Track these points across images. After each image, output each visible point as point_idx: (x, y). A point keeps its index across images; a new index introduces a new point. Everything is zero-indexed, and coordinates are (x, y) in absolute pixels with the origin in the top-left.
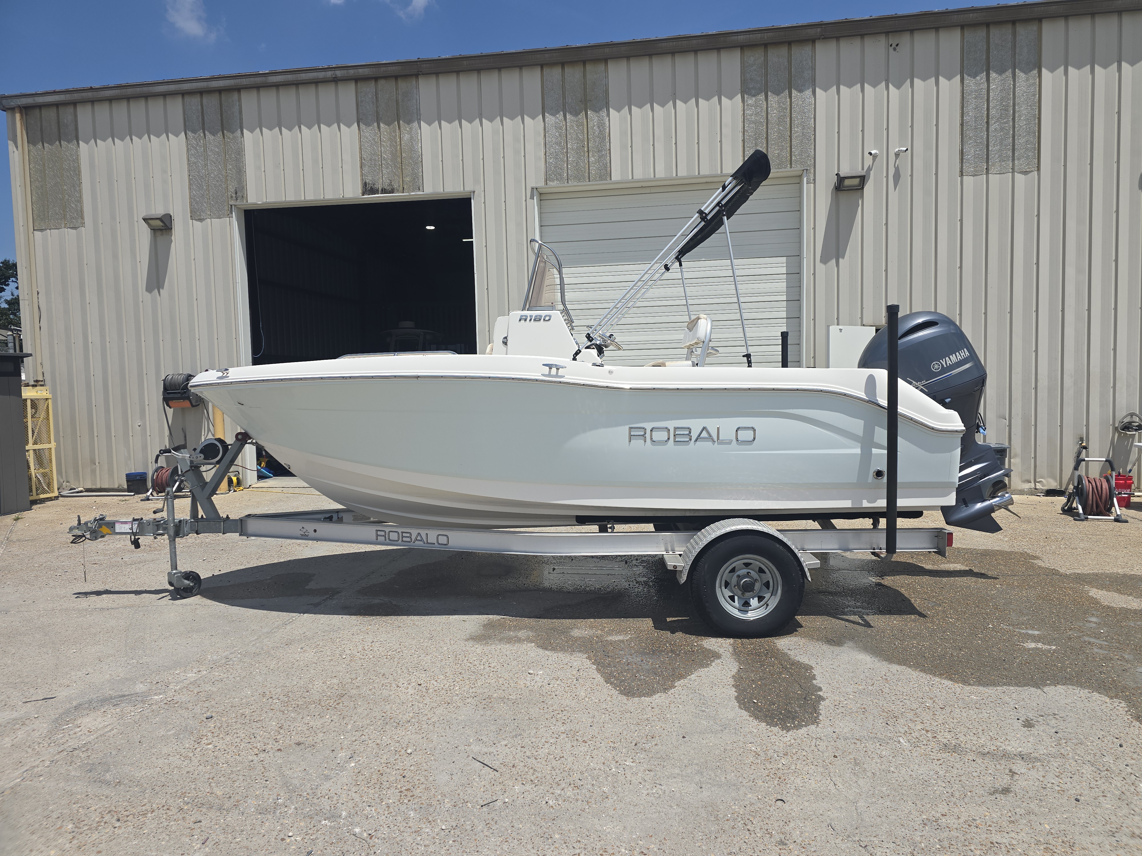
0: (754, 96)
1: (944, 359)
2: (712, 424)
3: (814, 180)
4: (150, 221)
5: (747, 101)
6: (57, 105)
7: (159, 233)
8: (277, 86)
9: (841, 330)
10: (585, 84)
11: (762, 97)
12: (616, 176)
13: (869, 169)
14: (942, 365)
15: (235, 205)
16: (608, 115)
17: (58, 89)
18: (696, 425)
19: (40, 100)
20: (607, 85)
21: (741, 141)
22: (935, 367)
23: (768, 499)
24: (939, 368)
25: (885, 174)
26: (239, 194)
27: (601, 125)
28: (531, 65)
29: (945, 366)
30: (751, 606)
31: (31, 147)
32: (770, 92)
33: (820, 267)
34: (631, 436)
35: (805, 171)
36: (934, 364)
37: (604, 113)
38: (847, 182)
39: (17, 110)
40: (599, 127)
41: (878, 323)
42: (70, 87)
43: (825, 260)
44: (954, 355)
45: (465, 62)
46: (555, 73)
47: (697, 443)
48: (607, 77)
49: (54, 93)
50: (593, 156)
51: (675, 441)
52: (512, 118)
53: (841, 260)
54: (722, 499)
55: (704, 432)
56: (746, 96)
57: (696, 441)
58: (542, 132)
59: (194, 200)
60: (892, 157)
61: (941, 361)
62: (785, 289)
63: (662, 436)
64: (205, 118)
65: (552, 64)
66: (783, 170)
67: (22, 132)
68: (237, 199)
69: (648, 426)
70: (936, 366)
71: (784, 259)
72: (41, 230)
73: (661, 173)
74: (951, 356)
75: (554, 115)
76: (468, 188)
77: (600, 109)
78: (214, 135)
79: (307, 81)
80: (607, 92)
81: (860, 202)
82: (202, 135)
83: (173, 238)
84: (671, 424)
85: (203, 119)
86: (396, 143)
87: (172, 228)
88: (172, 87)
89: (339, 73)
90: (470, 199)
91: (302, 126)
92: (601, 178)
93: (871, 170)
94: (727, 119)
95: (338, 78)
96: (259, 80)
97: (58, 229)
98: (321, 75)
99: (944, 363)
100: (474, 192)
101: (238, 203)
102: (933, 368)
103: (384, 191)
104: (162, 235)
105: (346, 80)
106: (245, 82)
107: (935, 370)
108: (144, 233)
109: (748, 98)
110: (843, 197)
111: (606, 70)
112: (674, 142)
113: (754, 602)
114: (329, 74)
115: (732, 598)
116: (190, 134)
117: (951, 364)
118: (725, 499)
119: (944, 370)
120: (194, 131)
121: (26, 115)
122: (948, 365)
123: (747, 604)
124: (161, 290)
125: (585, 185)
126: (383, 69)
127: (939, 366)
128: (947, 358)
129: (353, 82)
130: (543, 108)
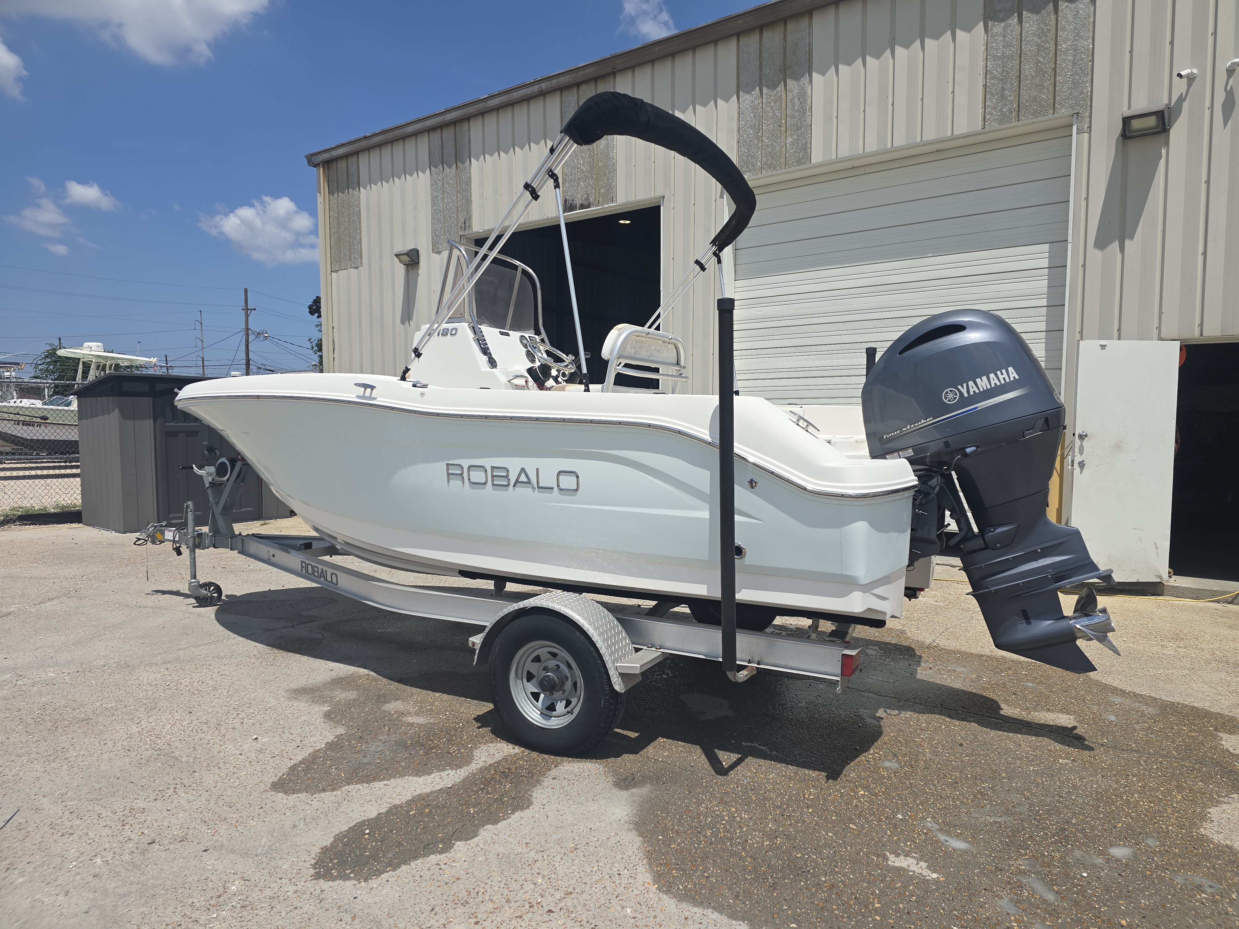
0: (1003, 20)
1: (965, 385)
2: (531, 464)
3: (1090, 127)
4: (400, 257)
5: (992, 29)
6: (346, 156)
7: (410, 267)
8: (497, 109)
9: (1103, 347)
10: (785, 48)
11: (1014, 20)
12: (817, 156)
13: (1181, 99)
14: (961, 394)
15: (464, 236)
16: (811, 81)
17: (344, 142)
18: (514, 465)
19: (335, 153)
20: (810, 44)
21: (981, 87)
22: (949, 396)
23: (603, 570)
24: (955, 398)
25: (1208, 104)
26: (467, 224)
27: (803, 96)
28: (726, 37)
29: (966, 395)
30: (555, 711)
31: (331, 196)
32: (1026, 10)
33: (1095, 255)
34: (449, 474)
35: (1075, 116)
36: (947, 393)
37: (805, 80)
38: (1136, 124)
39: (321, 166)
40: (799, 99)
41: (1186, 335)
42: (352, 138)
43: (1101, 243)
44: (984, 378)
45: (656, 49)
46: (752, 42)
47: (517, 488)
48: (811, 34)
49: (343, 145)
50: (791, 136)
51: (493, 485)
52: (705, 105)
53: (1127, 242)
54: (552, 564)
55: (523, 475)
56: (990, 23)
57: (514, 486)
58: (736, 115)
59: (435, 233)
60: (1221, 75)
61: (960, 387)
62: (1045, 290)
63: (478, 476)
64: (444, 151)
65: (748, 31)
66: (1041, 118)
67: (324, 184)
68: (465, 230)
69: (466, 463)
70: (951, 396)
71: (1046, 247)
72: (336, 271)
73: (872, 145)
74: (978, 380)
75: (749, 92)
76: (659, 194)
77: (802, 76)
78: (450, 168)
79: (519, 100)
80: (810, 53)
81: (1164, 151)
82: (441, 169)
83: (419, 272)
84: (488, 462)
85: (442, 153)
86: (594, 153)
87: (418, 263)
88: (419, 126)
89: (544, 86)
90: (659, 206)
91: (516, 147)
92: (799, 162)
93: (1185, 100)
94: (963, 59)
95: (543, 91)
96: (481, 106)
97: (346, 269)
98: (529, 91)
99: (964, 391)
100: (663, 197)
101: (466, 233)
102: (946, 398)
103: (582, 207)
104: (412, 269)
105: (551, 91)
106: (470, 110)
107: (949, 401)
108: (400, 269)
109: (993, 25)
110: (1134, 146)
111: (810, 26)
112: (890, 102)
113: (560, 707)
114: (536, 88)
115: (536, 696)
116: (432, 168)
117: (977, 391)
118: (555, 565)
119: (964, 401)
120: (436, 167)
121: (328, 168)
122: (972, 393)
123: (551, 708)
124: (411, 322)
125: (781, 174)
126: (581, 73)
127: (956, 394)
128: (971, 383)
129: (558, 93)
130: (738, 87)
